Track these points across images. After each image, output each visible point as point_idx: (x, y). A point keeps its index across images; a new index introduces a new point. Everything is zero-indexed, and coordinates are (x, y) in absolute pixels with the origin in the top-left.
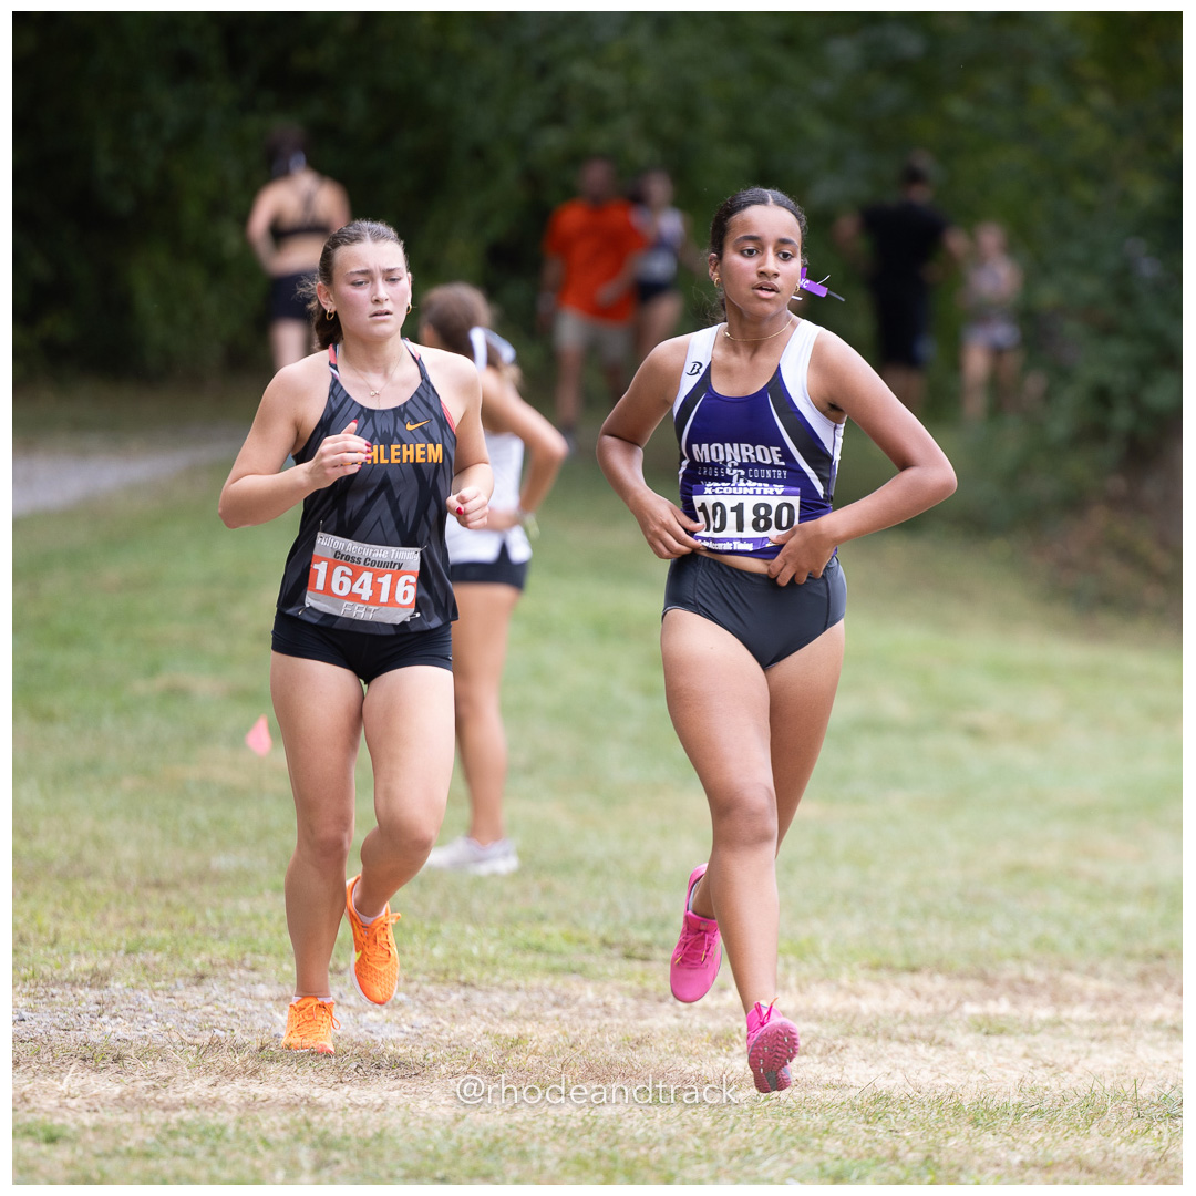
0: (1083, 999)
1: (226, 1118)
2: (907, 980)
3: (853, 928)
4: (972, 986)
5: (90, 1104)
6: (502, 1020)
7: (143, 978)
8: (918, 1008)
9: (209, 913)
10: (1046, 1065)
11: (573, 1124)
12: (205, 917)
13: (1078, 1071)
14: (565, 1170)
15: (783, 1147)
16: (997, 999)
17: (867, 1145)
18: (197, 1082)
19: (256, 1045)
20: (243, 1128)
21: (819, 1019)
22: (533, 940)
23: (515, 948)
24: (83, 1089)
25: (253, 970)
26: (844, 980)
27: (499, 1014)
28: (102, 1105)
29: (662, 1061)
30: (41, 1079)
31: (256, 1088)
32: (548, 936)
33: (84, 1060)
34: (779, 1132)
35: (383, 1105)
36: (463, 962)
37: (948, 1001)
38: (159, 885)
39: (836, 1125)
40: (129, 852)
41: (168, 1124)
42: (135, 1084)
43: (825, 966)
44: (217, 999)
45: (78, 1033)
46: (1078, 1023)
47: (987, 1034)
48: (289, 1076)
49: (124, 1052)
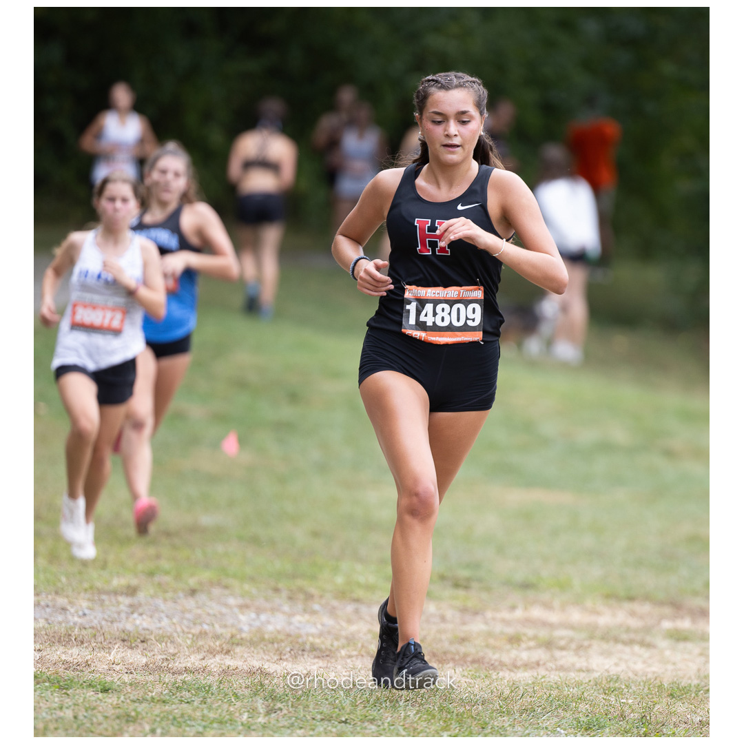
1: (212, 680)
2: (628, 606)
3: (596, 572)
4: (667, 610)
5: (128, 669)
7: (158, 591)
8: (634, 623)
9: (198, 551)
12: (195, 553)
14: (420, 718)
15: (554, 708)
16: (683, 618)
17: (605, 708)
18: (192, 657)
19: (229, 635)
20: (222, 686)
21: (573, 628)
24: (123, 659)
25: (226, 587)
26: (589, 604)
28: (135, 670)
29: (477, 652)
30: (97, 652)
31: (229, 662)
33: (124, 641)
34: (551, 699)
36: (354, 586)
37: (652, 619)
38: (166, 533)
39: (586, 694)
41: (176, 683)
42: (155, 657)
43: (576, 594)
44: (203, 605)
45: (119, 624)
47: (677, 640)
48: (249, 654)
49: (148, 637)
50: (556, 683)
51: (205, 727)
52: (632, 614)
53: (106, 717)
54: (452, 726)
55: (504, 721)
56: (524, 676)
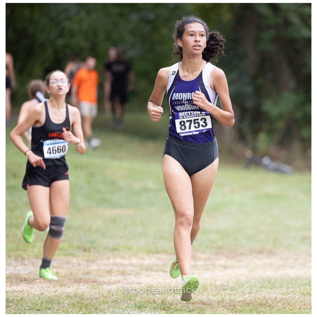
11: (71, 295)
14: (70, 307)
26: (140, 256)
35: (22, 291)
52: (158, 259)
54: (83, 309)
55: (105, 306)
56: (113, 287)
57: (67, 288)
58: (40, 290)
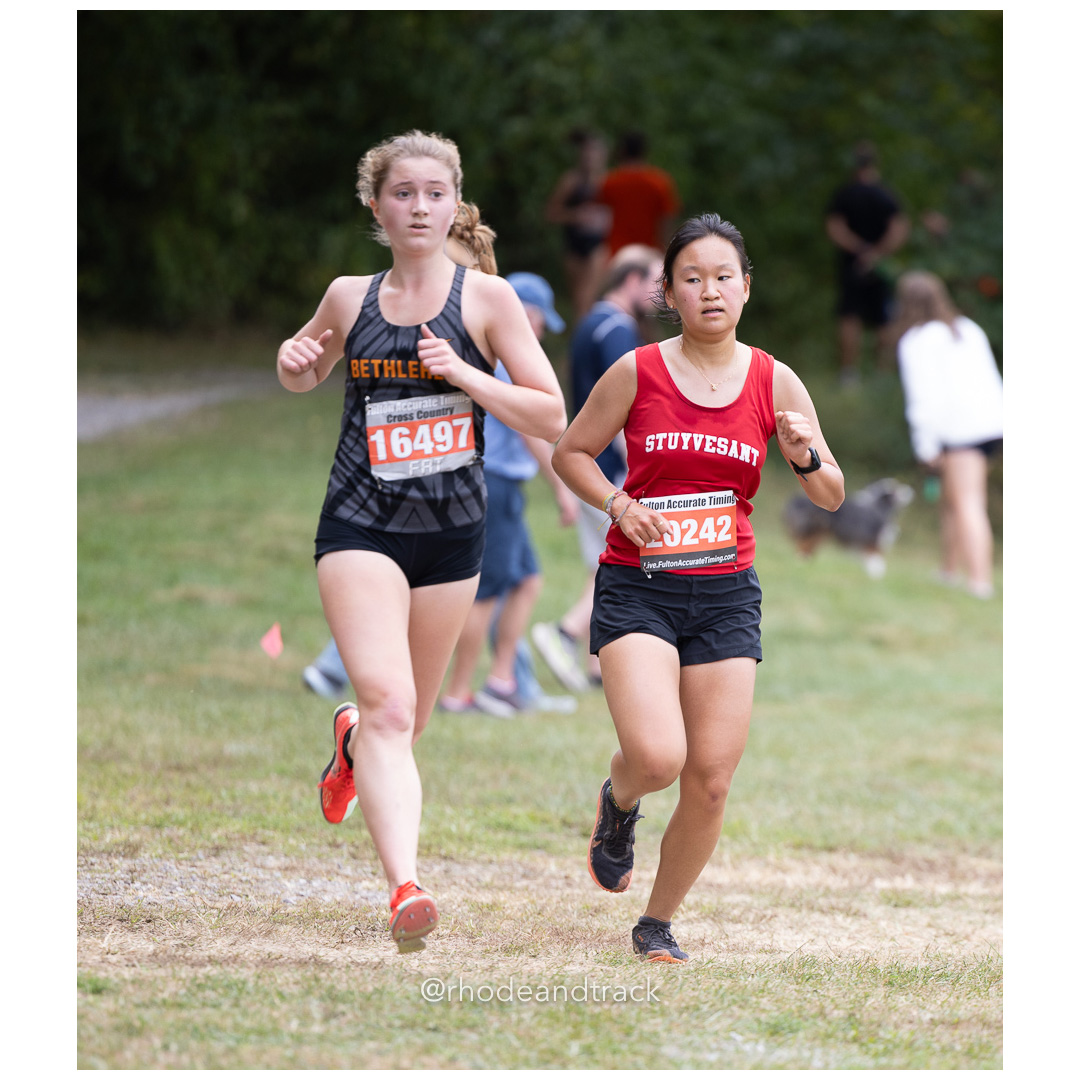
0: (976, 876)
1: (247, 974)
2: (825, 858)
3: (781, 811)
4: (881, 864)
5: (129, 960)
6: (478, 889)
7: (169, 850)
8: (835, 882)
9: (224, 793)
10: (947, 934)
12: (220, 797)
13: (975, 939)
14: (539, 1023)
15: (726, 1004)
16: (903, 876)
17: (798, 1004)
18: (219, 941)
19: (270, 910)
20: (261, 982)
21: (751, 892)
22: (504, 820)
23: (488, 827)
24: (121, 947)
25: (264, 843)
26: (772, 858)
27: (476, 884)
28: (139, 961)
29: (617, 927)
30: (86, 938)
31: (270, 947)
32: (516, 817)
33: (121, 920)
34: (721, 992)
35: (380, 963)
36: (444, 838)
37: (861, 877)
38: (179, 768)
39: (770, 985)
40: (153, 739)
41: (196, 978)
42: (167, 942)
43: (754, 845)
44: (233, 869)
45: (115, 897)
46: (973, 897)
47: (896, 906)
48: (298, 937)
49: (155, 914)
50: (728, 970)
51: (238, 1041)
52: (832, 870)
53: (100, 1030)
57: (530, 960)
58: (437, 961)
